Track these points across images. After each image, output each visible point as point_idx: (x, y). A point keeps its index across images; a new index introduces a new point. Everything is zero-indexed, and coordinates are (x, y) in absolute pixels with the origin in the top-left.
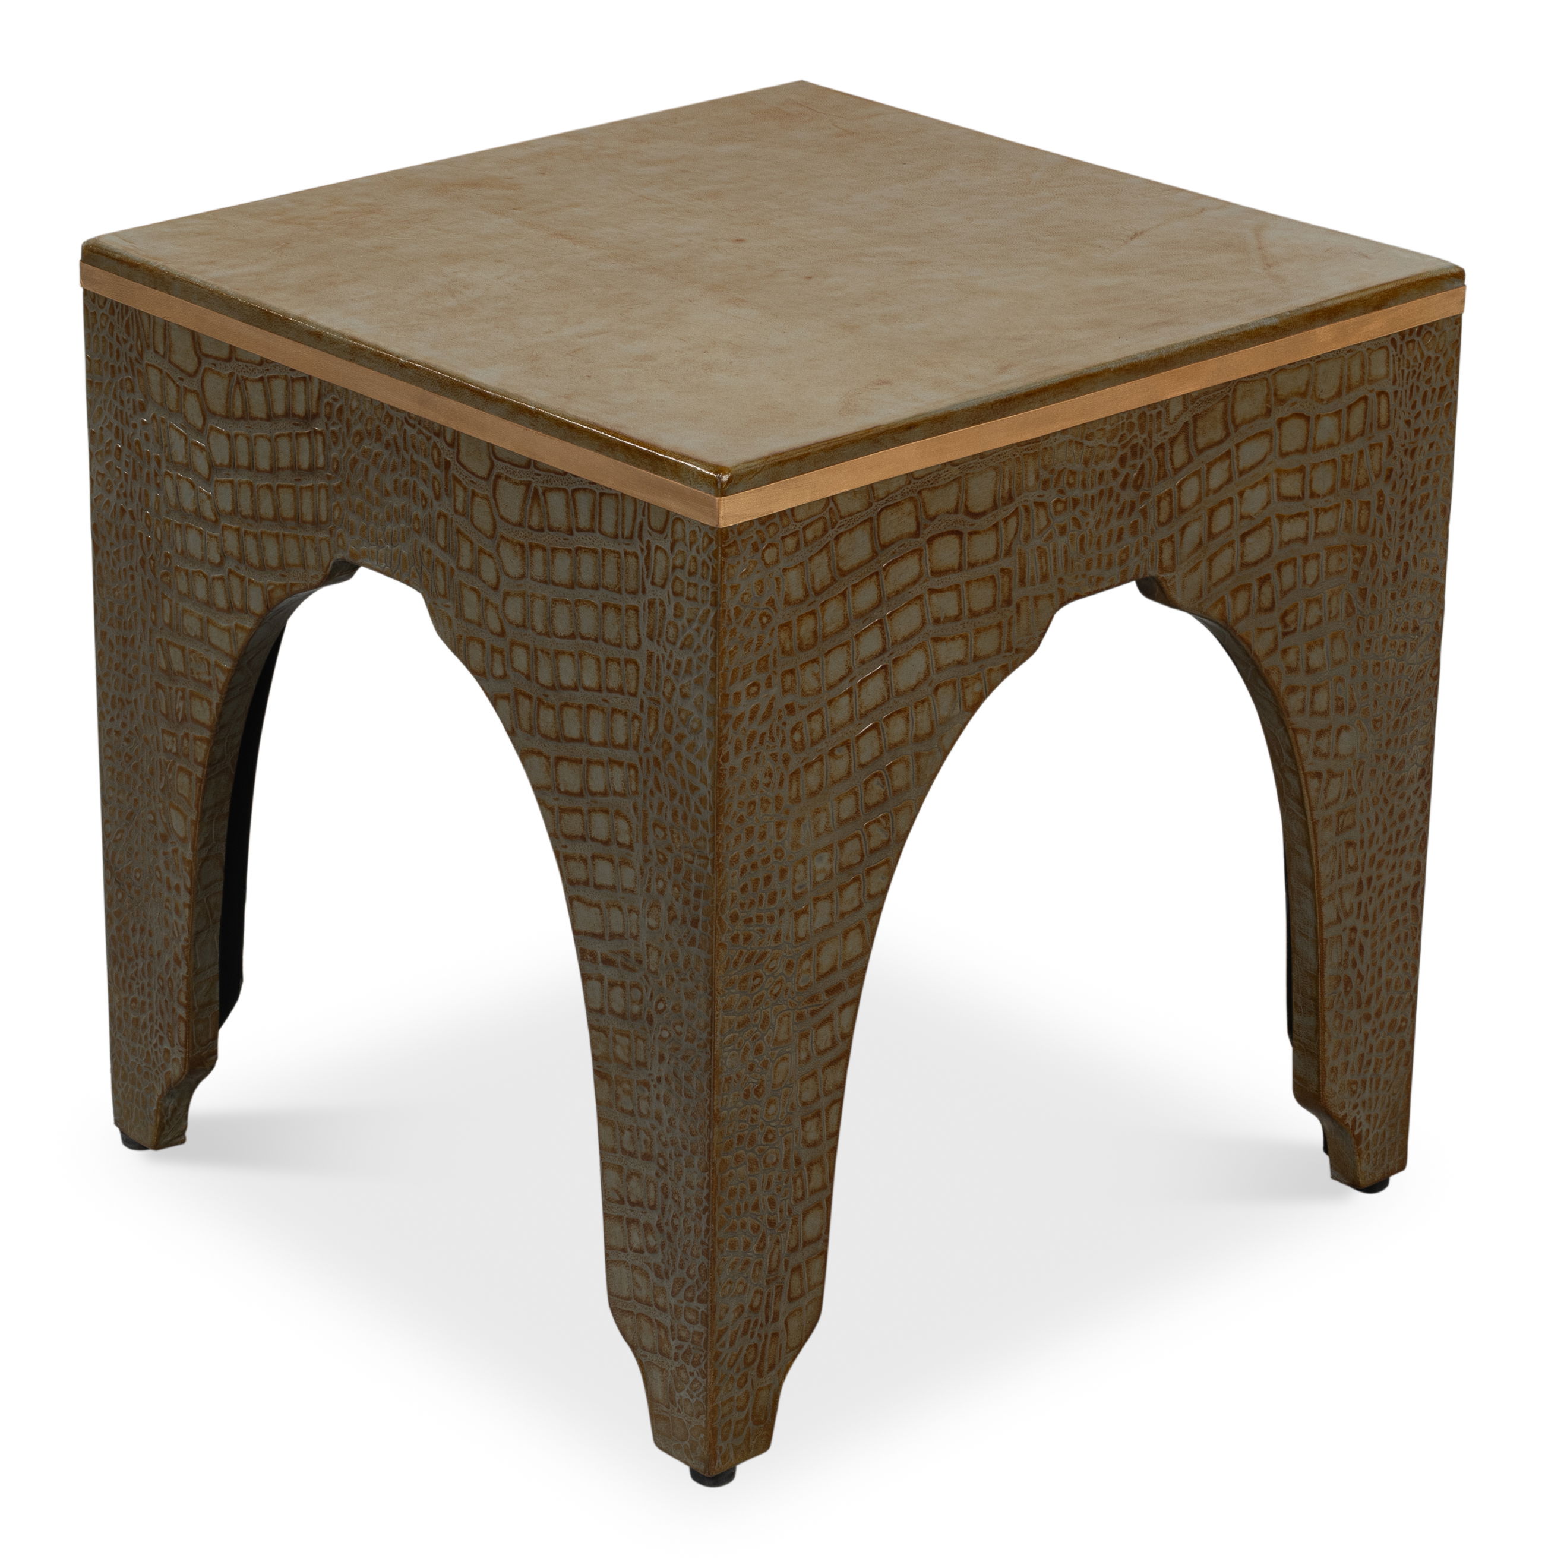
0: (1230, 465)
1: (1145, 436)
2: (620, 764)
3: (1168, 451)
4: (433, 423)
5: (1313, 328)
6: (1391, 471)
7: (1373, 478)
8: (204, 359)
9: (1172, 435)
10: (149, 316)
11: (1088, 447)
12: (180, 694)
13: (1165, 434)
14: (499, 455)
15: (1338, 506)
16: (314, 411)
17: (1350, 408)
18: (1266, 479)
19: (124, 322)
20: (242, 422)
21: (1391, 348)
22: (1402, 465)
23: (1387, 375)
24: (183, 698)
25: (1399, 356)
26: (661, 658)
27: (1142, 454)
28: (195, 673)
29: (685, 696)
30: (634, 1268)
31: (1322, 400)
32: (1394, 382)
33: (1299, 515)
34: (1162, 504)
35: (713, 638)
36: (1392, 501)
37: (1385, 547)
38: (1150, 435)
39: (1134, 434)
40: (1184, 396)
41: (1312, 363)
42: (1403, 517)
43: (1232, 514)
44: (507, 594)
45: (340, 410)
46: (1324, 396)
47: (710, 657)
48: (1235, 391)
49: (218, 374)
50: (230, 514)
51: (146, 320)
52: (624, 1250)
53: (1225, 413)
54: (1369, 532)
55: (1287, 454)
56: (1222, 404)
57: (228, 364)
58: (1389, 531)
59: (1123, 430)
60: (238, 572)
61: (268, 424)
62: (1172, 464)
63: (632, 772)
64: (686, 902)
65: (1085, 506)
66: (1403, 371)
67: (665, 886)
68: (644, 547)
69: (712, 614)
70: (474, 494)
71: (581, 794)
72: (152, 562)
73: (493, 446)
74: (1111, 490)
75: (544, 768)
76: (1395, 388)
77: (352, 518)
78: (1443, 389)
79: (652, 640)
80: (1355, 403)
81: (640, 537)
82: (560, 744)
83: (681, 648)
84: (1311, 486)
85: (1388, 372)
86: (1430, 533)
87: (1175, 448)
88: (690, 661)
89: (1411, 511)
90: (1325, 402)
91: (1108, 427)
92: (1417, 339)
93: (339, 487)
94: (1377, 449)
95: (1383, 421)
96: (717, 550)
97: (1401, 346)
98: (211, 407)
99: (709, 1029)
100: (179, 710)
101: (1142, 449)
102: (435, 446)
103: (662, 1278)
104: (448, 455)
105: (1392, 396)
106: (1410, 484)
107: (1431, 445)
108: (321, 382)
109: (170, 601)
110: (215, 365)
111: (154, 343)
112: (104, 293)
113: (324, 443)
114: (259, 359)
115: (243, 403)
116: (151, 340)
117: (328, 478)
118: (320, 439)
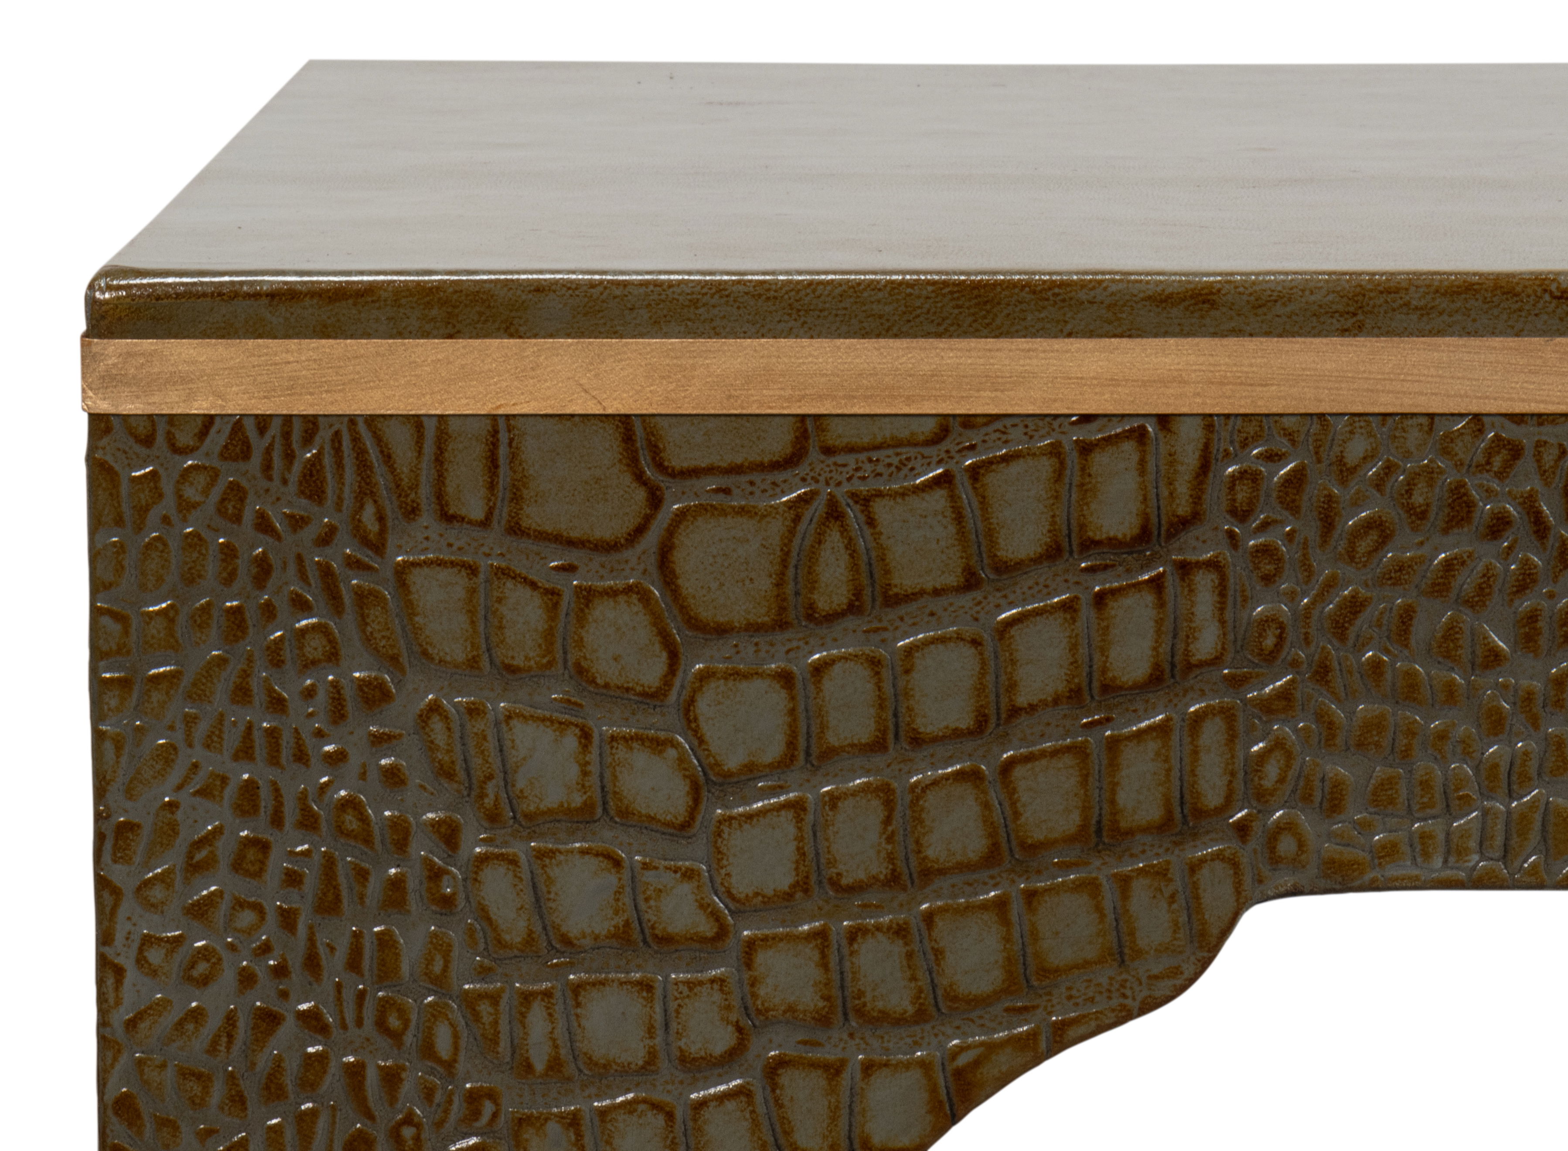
8: (670, 487)
10: (417, 422)
16: (1183, 508)
19: (297, 468)
20: (850, 622)
49: (742, 511)
50: (789, 896)
51: (400, 436)
57: (787, 475)
61: (966, 600)
72: (408, 1132)
93: (1285, 694)
98: (705, 614)
108: (1208, 420)
110: (727, 491)
111: (440, 496)
112: (201, 406)
113: (1222, 591)
114: (930, 426)
115: (854, 567)
116: (425, 492)
117: (1237, 682)
118: (1205, 581)
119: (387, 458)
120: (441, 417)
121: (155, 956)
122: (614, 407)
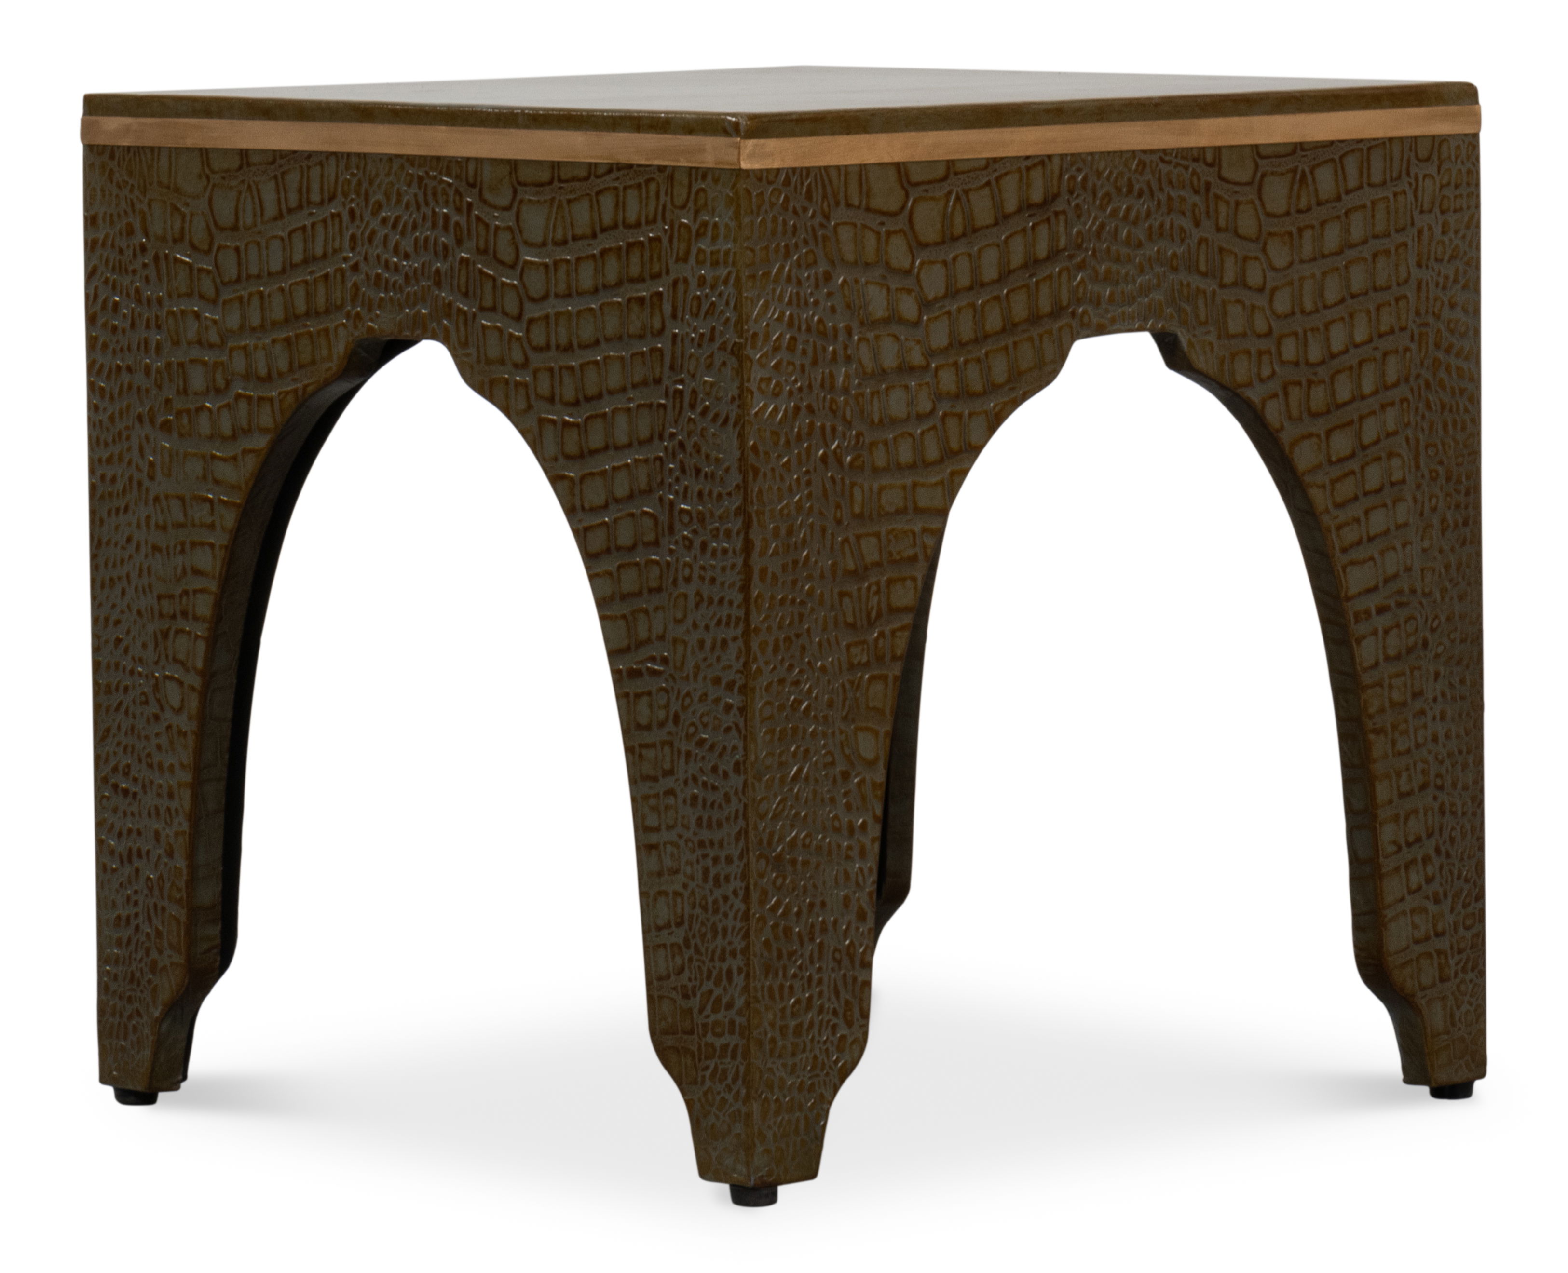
2: (1392, 404)
4: (1192, 149)
8: (911, 190)
10: (838, 168)
12: (874, 588)
14: (1263, 153)
16: (1055, 191)
19: (804, 188)
20: (963, 240)
24: (878, 592)
26: (1430, 280)
28: (895, 554)
29: (1452, 306)
30: (1413, 910)
44: (1274, 290)
49: (932, 198)
50: (946, 349)
51: (834, 174)
57: (944, 183)
60: (954, 411)
61: (995, 230)
63: (1405, 406)
64: (1458, 507)
67: (1438, 501)
68: (1413, 181)
70: (1237, 204)
71: (1353, 455)
73: (1257, 146)
75: (1316, 447)
79: (1421, 267)
81: (1408, 174)
82: (1330, 416)
83: (1449, 261)
88: (1457, 271)
93: (1084, 261)
98: (922, 239)
100: (872, 608)
102: (1194, 173)
103: (1439, 903)
104: (1212, 174)
108: (1062, 156)
109: (862, 487)
110: (927, 191)
111: (846, 197)
112: (776, 165)
113: (1066, 222)
114: (984, 163)
115: (964, 218)
116: (842, 195)
117: (1071, 257)
118: (1062, 218)
119: (830, 182)
120: (846, 166)
121: (763, 386)
122: (896, 160)
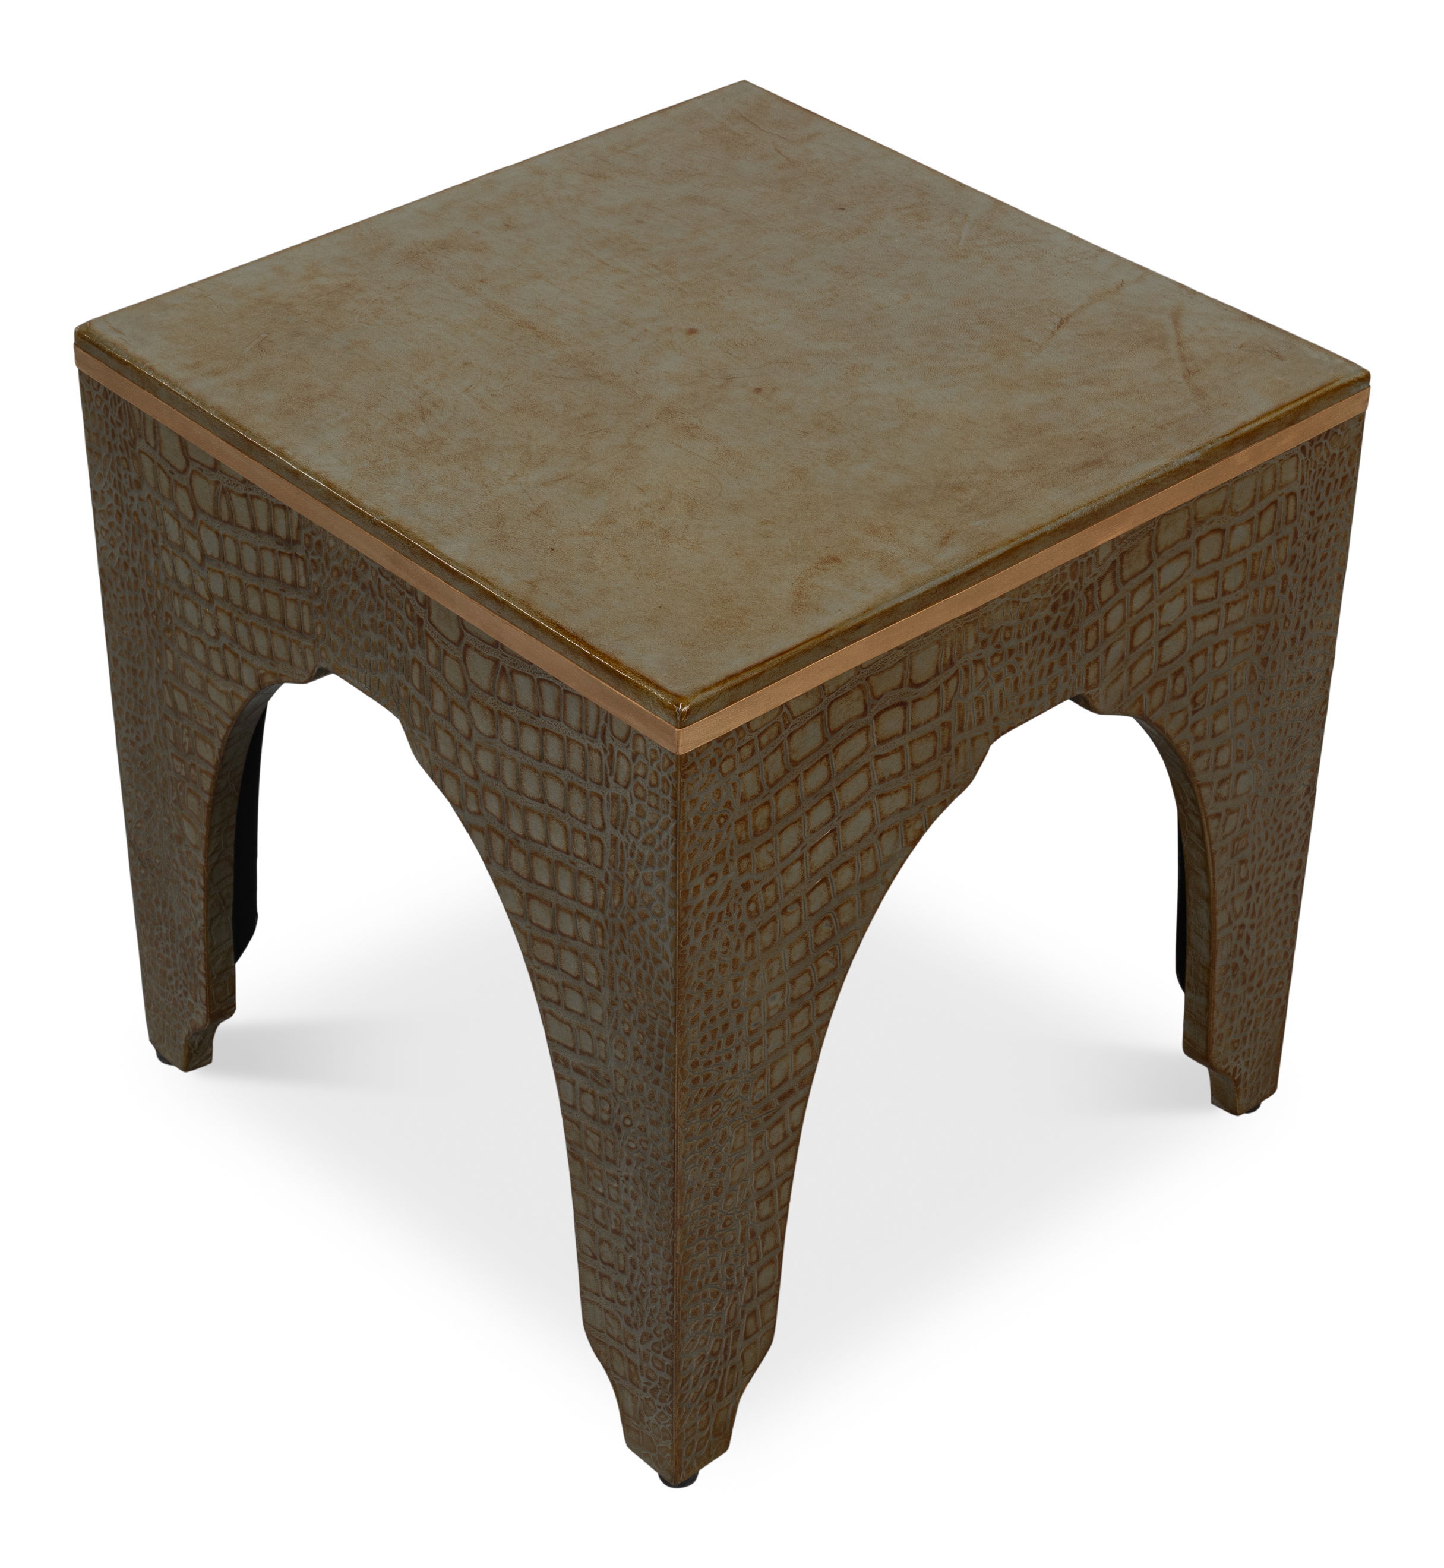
0: (1152, 587)
1: (1076, 581)
2: (588, 919)
3: (1096, 589)
4: (406, 582)
5: (1232, 454)
6: (1294, 556)
7: (1279, 566)
8: (191, 462)
9: (1101, 574)
10: (139, 411)
11: (1024, 603)
12: (185, 731)
13: (1095, 575)
14: (467, 627)
15: (1246, 597)
16: (295, 537)
17: (1261, 514)
18: (1184, 591)
19: (118, 409)
20: (229, 526)
21: (1301, 455)
22: (1305, 549)
23: (1296, 479)
24: (188, 735)
25: (1308, 459)
26: (624, 845)
27: (1072, 597)
28: (198, 718)
29: (647, 884)
30: (607, 1311)
31: (1237, 513)
32: (1302, 483)
33: (1212, 612)
34: (1089, 635)
35: (674, 843)
36: (1295, 580)
37: (1286, 619)
38: (1081, 580)
39: (1066, 582)
40: (1113, 540)
41: (1230, 484)
42: (1303, 591)
43: (1152, 627)
44: (479, 746)
45: (319, 544)
46: (1239, 509)
47: (671, 859)
48: (1159, 524)
49: (205, 479)
50: (223, 599)
52: (597, 1294)
53: (1150, 544)
54: (1273, 610)
55: (1204, 565)
56: (1147, 539)
57: (213, 473)
58: (1290, 606)
59: (1056, 581)
60: (232, 649)
61: (253, 535)
62: (1100, 599)
63: (599, 930)
64: (651, 1049)
65: (1020, 653)
66: (1310, 472)
67: (630, 1029)
69: (672, 825)
70: (445, 653)
71: (551, 931)
72: (155, 616)
73: (462, 619)
74: (1044, 634)
75: (517, 899)
76: (1303, 487)
77: (334, 637)
78: (1344, 478)
79: (616, 828)
80: (1267, 508)
81: (603, 739)
82: (531, 884)
83: (644, 843)
84: (1223, 586)
85: (1297, 475)
86: (1326, 599)
87: (1103, 585)
88: (652, 856)
89: (1311, 585)
90: (1239, 514)
91: (1042, 582)
92: (1324, 441)
93: (320, 608)
94: (1284, 542)
95: (1290, 517)
96: (676, 773)
97: (1310, 451)
98: (200, 505)
99: (671, 1155)
100: (185, 743)
101: (1073, 593)
102: (408, 602)
103: (631, 1327)
104: (421, 613)
105: (1299, 494)
106: (1311, 561)
107: (1331, 527)
109: (173, 653)
110: (202, 470)
113: (305, 567)
116: (142, 432)
118: (301, 562)
120: (144, 413)
122: (178, 431)
